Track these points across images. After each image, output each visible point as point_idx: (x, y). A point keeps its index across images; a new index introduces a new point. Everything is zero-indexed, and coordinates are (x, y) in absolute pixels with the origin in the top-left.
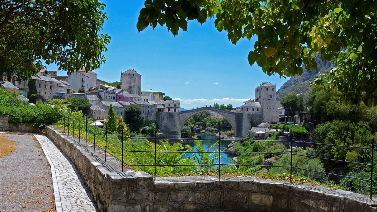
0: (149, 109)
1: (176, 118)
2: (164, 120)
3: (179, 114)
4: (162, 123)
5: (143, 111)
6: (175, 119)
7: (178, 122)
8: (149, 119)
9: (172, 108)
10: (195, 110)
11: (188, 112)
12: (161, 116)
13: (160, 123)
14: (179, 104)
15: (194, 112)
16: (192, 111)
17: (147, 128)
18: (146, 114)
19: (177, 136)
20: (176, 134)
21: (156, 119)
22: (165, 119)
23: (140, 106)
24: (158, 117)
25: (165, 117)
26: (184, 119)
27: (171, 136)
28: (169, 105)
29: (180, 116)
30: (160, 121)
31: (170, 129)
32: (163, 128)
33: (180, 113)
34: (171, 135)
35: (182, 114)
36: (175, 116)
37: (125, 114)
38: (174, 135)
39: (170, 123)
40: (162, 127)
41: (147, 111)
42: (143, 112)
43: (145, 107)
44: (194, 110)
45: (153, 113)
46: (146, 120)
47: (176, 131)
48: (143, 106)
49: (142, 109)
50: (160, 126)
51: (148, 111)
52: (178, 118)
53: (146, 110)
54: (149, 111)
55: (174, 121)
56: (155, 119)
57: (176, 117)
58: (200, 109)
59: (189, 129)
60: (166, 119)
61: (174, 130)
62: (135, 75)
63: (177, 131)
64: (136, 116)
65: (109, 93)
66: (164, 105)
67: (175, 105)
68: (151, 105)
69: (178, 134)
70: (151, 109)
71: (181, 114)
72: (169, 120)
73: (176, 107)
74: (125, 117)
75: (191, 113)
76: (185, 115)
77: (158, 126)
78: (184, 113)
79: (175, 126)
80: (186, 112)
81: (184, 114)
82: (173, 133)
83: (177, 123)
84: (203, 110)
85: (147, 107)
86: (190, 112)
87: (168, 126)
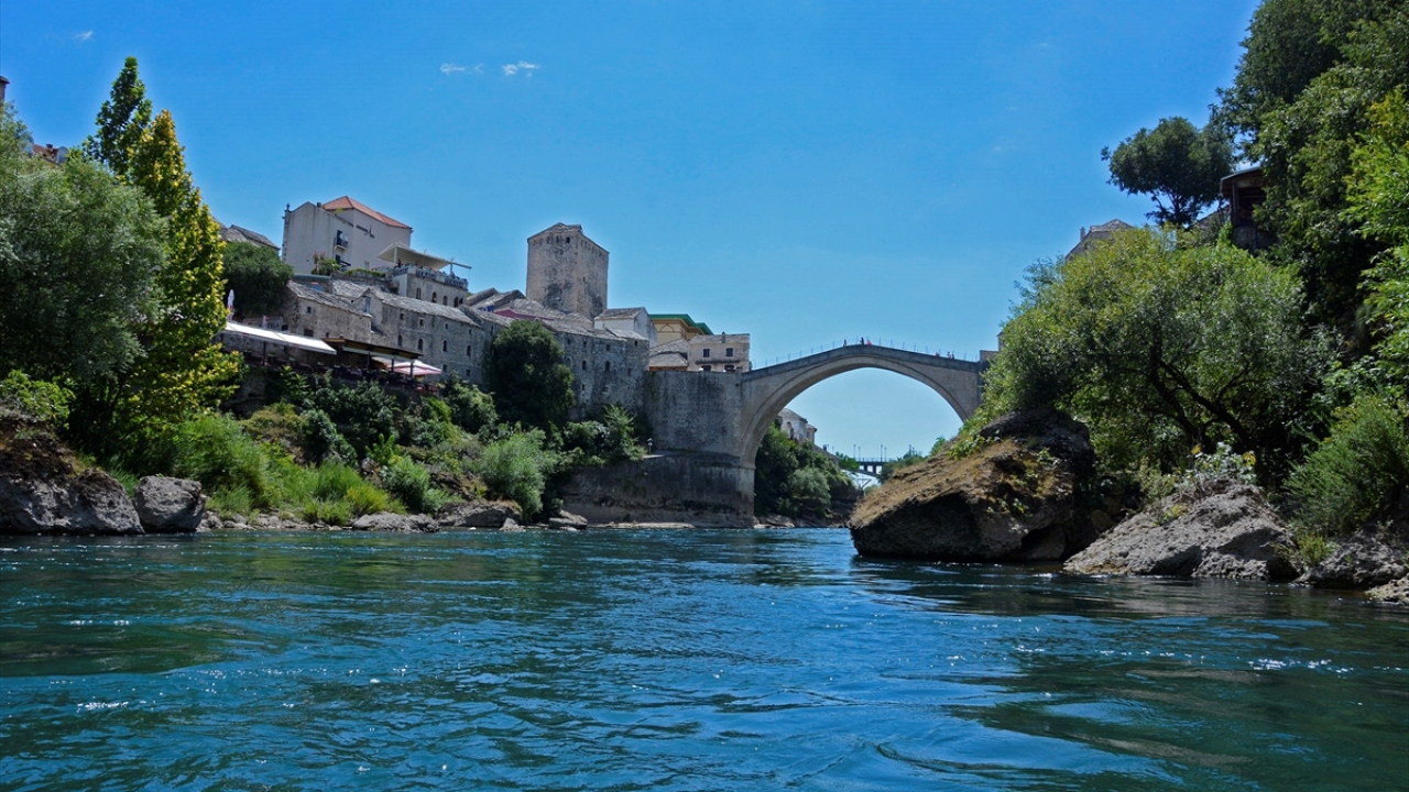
0: (609, 356)
1: (729, 397)
2: (675, 404)
3: (743, 382)
4: (666, 416)
5: (584, 362)
6: (725, 402)
7: (736, 415)
8: (609, 398)
9: (716, 362)
10: (806, 363)
11: (779, 370)
12: (662, 387)
13: (660, 417)
14: (746, 347)
15: (802, 370)
16: (794, 366)
17: (594, 428)
18: (595, 377)
19: (732, 472)
20: (730, 466)
21: (643, 401)
22: (678, 401)
23: (569, 342)
24: (653, 394)
25: (681, 394)
26: (763, 404)
27: (702, 469)
28: (706, 353)
29: (747, 393)
30: (657, 410)
31: (703, 444)
32: (671, 439)
33: (745, 378)
34: (703, 464)
35: (753, 384)
36: (722, 391)
37: (486, 357)
38: (717, 469)
39: (703, 420)
40: (666, 434)
41: (601, 362)
42: (584, 368)
43: (593, 347)
44: (801, 364)
45: (629, 375)
46: (596, 400)
47: (730, 453)
48: (585, 343)
49: (579, 354)
50: (658, 429)
51: (608, 364)
52: (738, 398)
53: (597, 362)
54: (612, 365)
55: (721, 412)
56: (640, 403)
57: (729, 395)
58: (825, 357)
59: (819, 481)
60: (684, 401)
61: (717, 448)
62: (572, 241)
63: (735, 452)
64: (529, 364)
65: (434, 280)
66: (684, 356)
67: (730, 352)
68: (620, 343)
69: (739, 467)
70: (620, 359)
71: (751, 380)
72: (696, 407)
73: (732, 358)
74: (484, 366)
75: (789, 375)
76: (766, 387)
77: (652, 429)
78: (762, 377)
79: (724, 431)
80: (770, 371)
81: (762, 382)
82: (714, 457)
83: (735, 420)
84: (839, 358)
85: (601, 350)
86: (786, 371)
87: (692, 431)
